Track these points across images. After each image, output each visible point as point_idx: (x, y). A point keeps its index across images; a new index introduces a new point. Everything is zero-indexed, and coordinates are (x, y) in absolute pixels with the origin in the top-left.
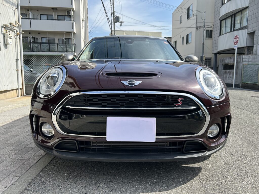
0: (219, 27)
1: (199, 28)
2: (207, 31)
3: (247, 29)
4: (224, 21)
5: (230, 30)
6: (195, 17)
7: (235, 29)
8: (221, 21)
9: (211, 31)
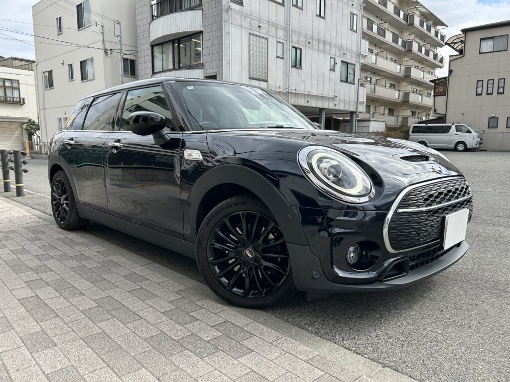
0: (150, 57)
1: (109, 52)
2: (125, 60)
3: (203, 70)
4: (160, 47)
5: (172, 67)
6: (99, 28)
7: (181, 65)
8: (152, 47)
9: (133, 62)
